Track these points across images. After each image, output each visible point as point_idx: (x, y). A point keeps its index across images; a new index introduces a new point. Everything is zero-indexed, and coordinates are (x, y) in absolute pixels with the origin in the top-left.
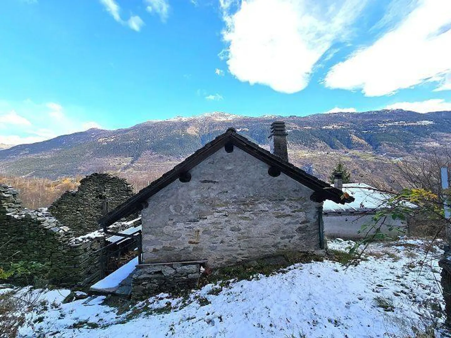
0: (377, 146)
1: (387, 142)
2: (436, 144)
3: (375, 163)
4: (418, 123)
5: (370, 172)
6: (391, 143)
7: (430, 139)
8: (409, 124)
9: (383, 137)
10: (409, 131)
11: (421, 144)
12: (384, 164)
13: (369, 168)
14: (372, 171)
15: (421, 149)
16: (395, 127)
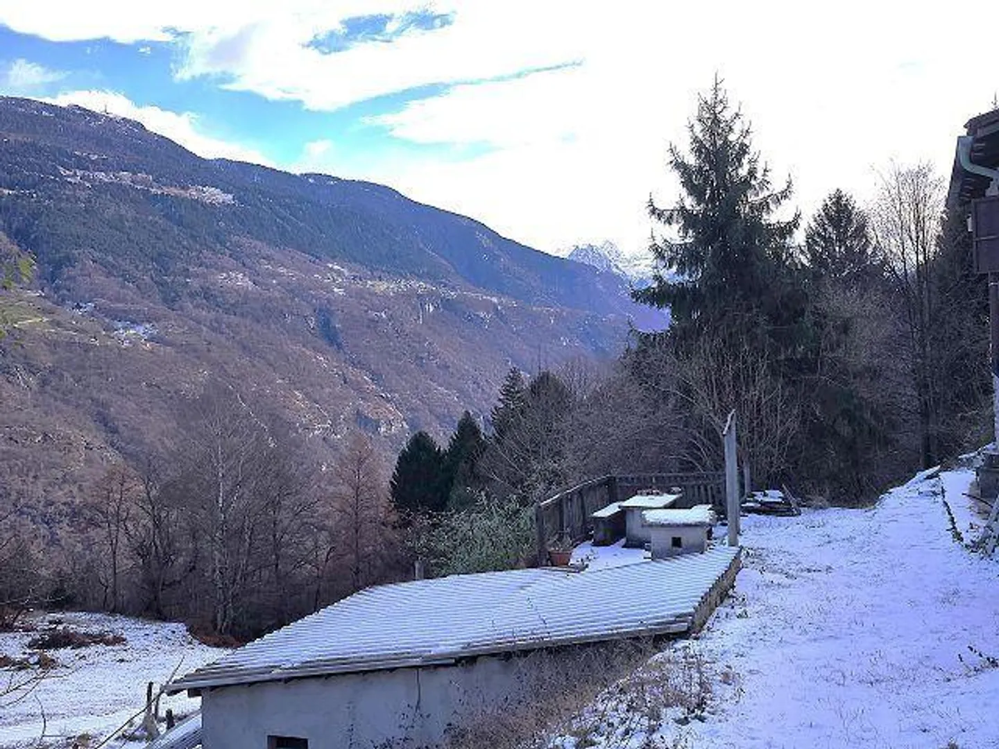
0: (58, 265)
1: (96, 254)
2: (241, 281)
3: (53, 345)
4: (193, 193)
5: (35, 388)
6: (110, 258)
7: (227, 261)
8: (166, 190)
9: (82, 231)
10: (167, 216)
11: (205, 276)
12: (87, 348)
13: (31, 369)
14: (44, 383)
15: (207, 294)
16: (118, 191)
